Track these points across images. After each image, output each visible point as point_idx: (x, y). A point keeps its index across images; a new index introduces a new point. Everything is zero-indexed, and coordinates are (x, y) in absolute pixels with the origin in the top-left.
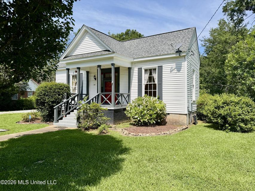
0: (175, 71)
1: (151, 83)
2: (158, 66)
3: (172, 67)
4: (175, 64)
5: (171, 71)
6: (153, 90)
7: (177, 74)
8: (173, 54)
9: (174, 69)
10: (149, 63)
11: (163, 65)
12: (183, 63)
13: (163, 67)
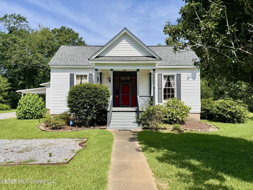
0: (191, 79)
1: (169, 88)
2: (177, 74)
3: (188, 76)
4: (191, 73)
5: (188, 79)
6: (171, 94)
7: (192, 81)
8: (192, 65)
9: (190, 77)
10: (168, 71)
11: (181, 74)
12: (197, 74)
13: (181, 75)
